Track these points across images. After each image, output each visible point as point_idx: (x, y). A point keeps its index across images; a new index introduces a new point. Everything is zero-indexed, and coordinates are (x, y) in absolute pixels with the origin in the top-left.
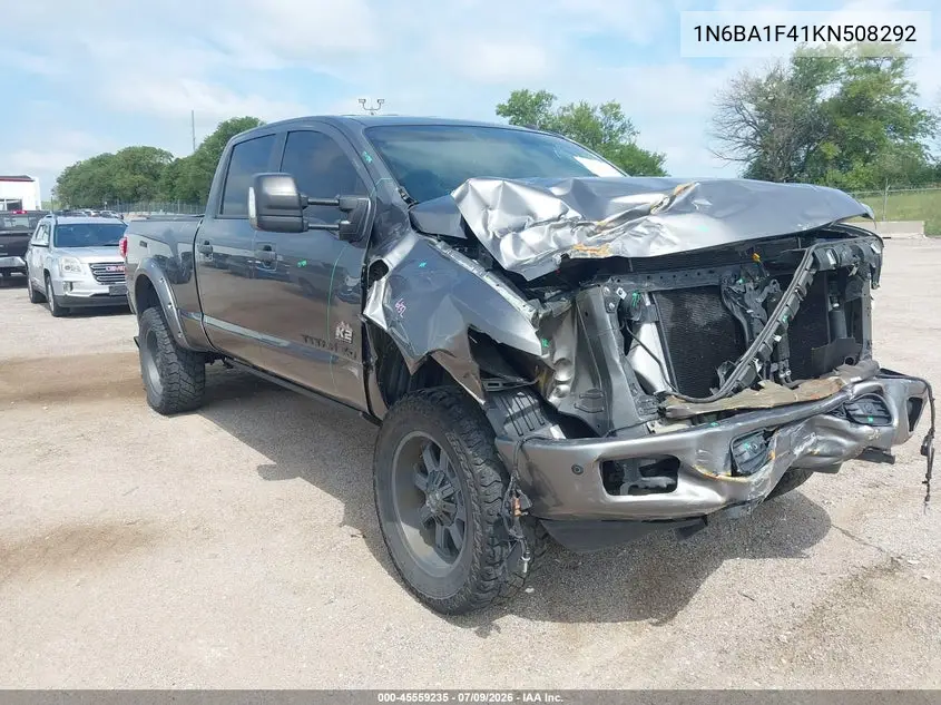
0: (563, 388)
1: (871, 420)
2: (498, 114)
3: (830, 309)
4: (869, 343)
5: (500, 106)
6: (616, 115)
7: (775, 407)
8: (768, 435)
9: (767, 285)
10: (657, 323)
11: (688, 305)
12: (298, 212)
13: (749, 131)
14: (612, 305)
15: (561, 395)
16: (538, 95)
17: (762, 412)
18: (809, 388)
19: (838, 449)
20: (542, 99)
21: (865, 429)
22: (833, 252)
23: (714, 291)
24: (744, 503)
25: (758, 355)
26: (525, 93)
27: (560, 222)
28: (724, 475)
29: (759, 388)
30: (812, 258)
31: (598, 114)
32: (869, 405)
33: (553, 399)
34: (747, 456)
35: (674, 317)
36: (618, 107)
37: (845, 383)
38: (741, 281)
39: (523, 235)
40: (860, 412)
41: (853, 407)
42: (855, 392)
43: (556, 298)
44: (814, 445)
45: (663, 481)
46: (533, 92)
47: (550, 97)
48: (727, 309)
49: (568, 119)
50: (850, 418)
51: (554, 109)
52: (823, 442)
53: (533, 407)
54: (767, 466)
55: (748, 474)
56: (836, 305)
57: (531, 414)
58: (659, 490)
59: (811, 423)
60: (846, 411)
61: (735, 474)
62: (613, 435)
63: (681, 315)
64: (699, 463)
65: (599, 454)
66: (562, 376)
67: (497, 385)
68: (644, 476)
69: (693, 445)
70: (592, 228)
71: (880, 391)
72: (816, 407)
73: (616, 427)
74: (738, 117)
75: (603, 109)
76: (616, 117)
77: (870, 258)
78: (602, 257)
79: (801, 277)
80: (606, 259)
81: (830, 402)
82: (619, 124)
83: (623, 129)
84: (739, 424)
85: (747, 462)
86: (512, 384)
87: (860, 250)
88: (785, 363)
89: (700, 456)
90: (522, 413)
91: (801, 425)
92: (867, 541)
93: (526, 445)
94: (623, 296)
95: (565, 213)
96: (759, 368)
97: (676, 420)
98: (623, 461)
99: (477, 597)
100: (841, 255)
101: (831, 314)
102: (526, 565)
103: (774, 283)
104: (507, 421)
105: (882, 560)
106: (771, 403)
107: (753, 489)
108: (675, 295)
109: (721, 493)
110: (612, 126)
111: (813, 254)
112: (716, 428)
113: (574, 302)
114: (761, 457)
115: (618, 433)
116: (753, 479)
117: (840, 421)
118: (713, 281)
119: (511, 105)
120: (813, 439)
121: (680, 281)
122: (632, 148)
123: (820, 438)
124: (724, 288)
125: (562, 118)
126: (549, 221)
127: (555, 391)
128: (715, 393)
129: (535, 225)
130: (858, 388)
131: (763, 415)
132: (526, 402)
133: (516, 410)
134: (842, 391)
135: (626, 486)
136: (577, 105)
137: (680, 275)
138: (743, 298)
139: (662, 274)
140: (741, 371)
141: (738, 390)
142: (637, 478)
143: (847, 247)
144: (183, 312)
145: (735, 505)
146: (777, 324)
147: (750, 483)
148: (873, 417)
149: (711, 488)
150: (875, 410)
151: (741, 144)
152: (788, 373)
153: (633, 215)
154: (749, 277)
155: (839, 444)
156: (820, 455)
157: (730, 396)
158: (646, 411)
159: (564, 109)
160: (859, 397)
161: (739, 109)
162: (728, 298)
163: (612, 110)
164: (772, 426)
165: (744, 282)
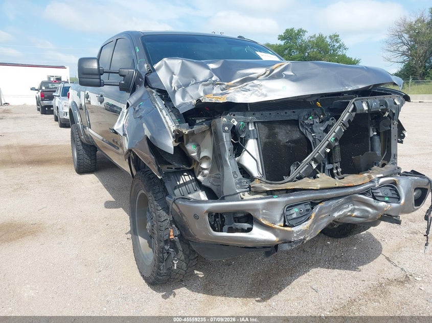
0: (206, 172)
1: (387, 199)
2: (279, 39)
3: (371, 135)
4: (395, 155)
5: (280, 36)
6: (336, 40)
7: (321, 189)
8: (313, 204)
9: (328, 120)
10: (257, 139)
11: (277, 130)
12: (98, 77)
13: (405, 48)
14: (226, 128)
15: (204, 176)
16: (298, 31)
17: (311, 192)
18: (350, 179)
19: (367, 214)
20: (301, 32)
21: (382, 204)
22: (367, 103)
23: (295, 123)
24: (291, 242)
25: (314, 159)
26: (292, 30)
27: (208, 82)
28: (278, 225)
29: (315, 177)
30: (353, 106)
31: (328, 40)
32: (387, 191)
33: (200, 178)
34: (294, 216)
35: (268, 137)
36: (338, 36)
37: (373, 177)
38: (311, 118)
39: (188, 89)
40: (380, 194)
41: (377, 191)
42: (379, 183)
43: (201, 124)
44: (353, 211)
45: (246, 226)
46: (296, 29)
47: (304, 32)
48: (302, 133)
49: (313, 42)
50: (374, 197)
51: (306, 37)
52: (358, 209)
53: (191, 181)
54: (307, 222)
55: (293, 226)
56: (375, 133)
57: (190, 185)
58: (243, 231)
59: (350, 198)
60: (372, 193)
61: (285, 226)
62: (223, 199)
63: (272, 135)
64: (263, 218)
65: (206, 209)
66: (204, 166)
67: (172, 168)
68: (236, 222)
69: (260, 207)
70: (224, 86)
71: (395, 183)
72: (352, 190)
73: (225, 195)
74: (400, 41)
75: (330, 37)
76: (337, 41)
77: (391, 107)
78: (221, 102)
79: (345, 116)
80: (223, 103)
81: (362, 188)
82: (338, 44)
83: (339, 47)
84: (292, 198)
85: (293, 219)
86: (180, 169)
87: (386, 102)
88: (338, 165)
89: (264, 214)
90: (185, 184)
91: (341, 200)
92: (397, 264)
93: (177, 201)
94: (236, 123)
95: (211, 78)
96: (314, 166)
97: (257, 193)
98: (226, 213)
99: (157, 278)
100: (372, 104)
101: (372, 138)
102: (175, 265)
103: (332, 120)
104: (175, 188)
105: (400, 275)
106: (319, 186)
107: (295, 235)
108: (269, 124)
109: (277, 236)
110: (334, 46)
111: (354, 103)
112: (275, 199)
113: (210, 126)
114: (304, 217)
115: (225, 198)
116: (295, 229)
117: (369, 199)
118: (293, 117)
119: (285, 36)
120: (351, 207)
121: (273, 116)
122: (344, 56)
123: (357, 207)
124: (300, 121)
125: (310, 41)
126: (202, 82)
127: (201, 173)
128: (286, 179)
129: (196, 83)
130: (382, 180)
131: (311, 193)
132: (187, 178)
133: (181, 182)
134: (371, 181)
135: (226, 227)
136: (317, 35)
137: (273, 113)
138: (312, 127)
139: (261, 112)
140: (303, 167)
141: (300, 178)
142: (232, 224)
143: (377, 100)
144: (84, 127)
145: (286, 243)
146: (327, 142)
147: (293, 231)
148: (388, 197)
149: (271, 232)
150: (390, 194)
151: (400, 54)
152: (340, 170)
153: (247, 79)
154: (316, 116)
155: (367, 211)
156: (356, 217)
157: (295, 181)
158: (242, 187)
159: (311, 37)
160: (382, 186)
161: (400, 37)
162: (303, 127)
163: (335, 38)
164: (319, 200)
165: (313, 118)
